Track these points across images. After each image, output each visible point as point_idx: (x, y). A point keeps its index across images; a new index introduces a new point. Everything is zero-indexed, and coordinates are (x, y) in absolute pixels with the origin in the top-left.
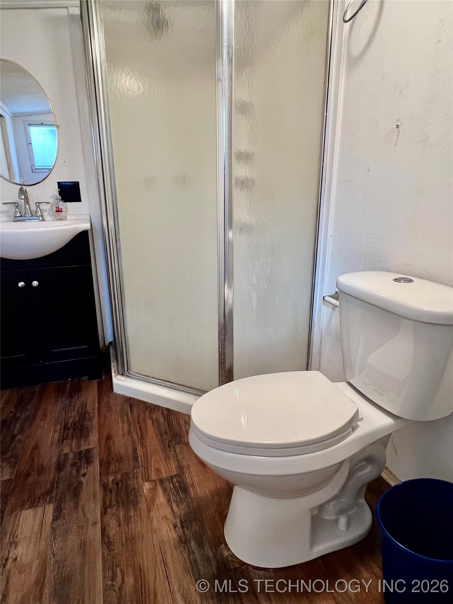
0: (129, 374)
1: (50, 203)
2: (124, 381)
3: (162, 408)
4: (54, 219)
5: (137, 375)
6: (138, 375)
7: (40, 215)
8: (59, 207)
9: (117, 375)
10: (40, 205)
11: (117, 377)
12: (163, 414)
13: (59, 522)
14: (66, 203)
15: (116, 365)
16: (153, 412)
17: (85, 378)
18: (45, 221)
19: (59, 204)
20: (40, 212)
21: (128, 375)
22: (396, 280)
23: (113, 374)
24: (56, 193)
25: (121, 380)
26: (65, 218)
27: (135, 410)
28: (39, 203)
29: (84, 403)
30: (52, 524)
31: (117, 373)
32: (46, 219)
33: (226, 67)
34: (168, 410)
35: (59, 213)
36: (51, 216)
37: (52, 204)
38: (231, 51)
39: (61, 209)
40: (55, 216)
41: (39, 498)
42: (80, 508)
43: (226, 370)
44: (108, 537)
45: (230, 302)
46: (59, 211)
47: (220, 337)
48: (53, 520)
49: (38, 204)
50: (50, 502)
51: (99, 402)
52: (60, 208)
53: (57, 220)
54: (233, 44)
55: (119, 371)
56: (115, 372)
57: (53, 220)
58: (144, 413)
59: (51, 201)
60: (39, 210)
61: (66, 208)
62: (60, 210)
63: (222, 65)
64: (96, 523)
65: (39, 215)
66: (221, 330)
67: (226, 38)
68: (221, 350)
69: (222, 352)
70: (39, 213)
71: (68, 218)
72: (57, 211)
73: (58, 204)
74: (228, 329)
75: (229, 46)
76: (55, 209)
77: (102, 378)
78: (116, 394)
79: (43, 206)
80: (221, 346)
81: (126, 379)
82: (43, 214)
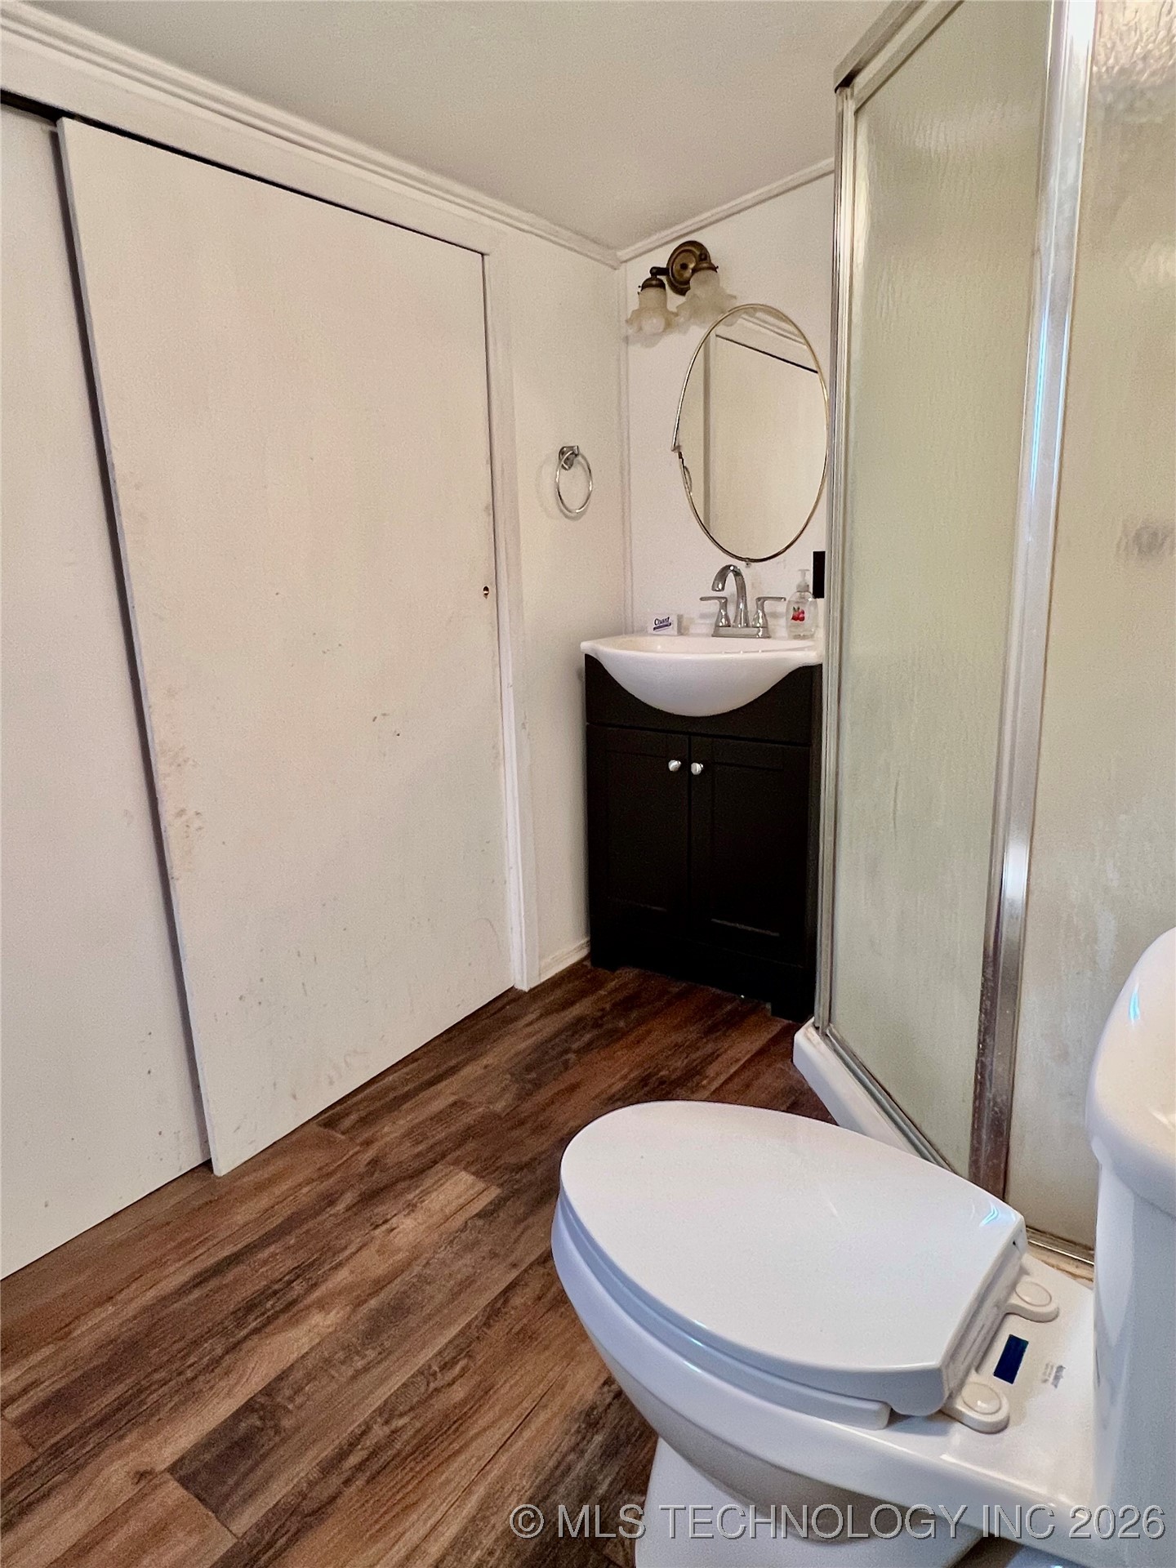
1: (786, 599)
4: (785, 634)
7: (762, 625)
8: (802, 608)
10: (766, 603)
13: (480, 1223)
18: (769, 637)
19: (805, 602)
20: (763, 618)
21: (827, 1034)
24: (807, 578)
28: (765, 599)
29: (718, 1053)
30: (469, 1219)
32: (770, 634)
35: (798, 622)
39: (804, 612)
40: (789, 629)
41: (498, 1168)
42: (522, 1225)
44: (506, 1302)
46: (798, 617)
48: (476, 1215)
49: (761, 600)
50: (501, 1185)
52: (800, 611)
57: (785, 637)
59: (794, 594)
60: (761, 614)
61: (811, 610)
62: (802, 615)
64: (514, 1265)
65: (758, 625)
70: (761, 621)
72: (794, 618)
76: (791, 613)
79: (770, 607)
82: (767, 623)
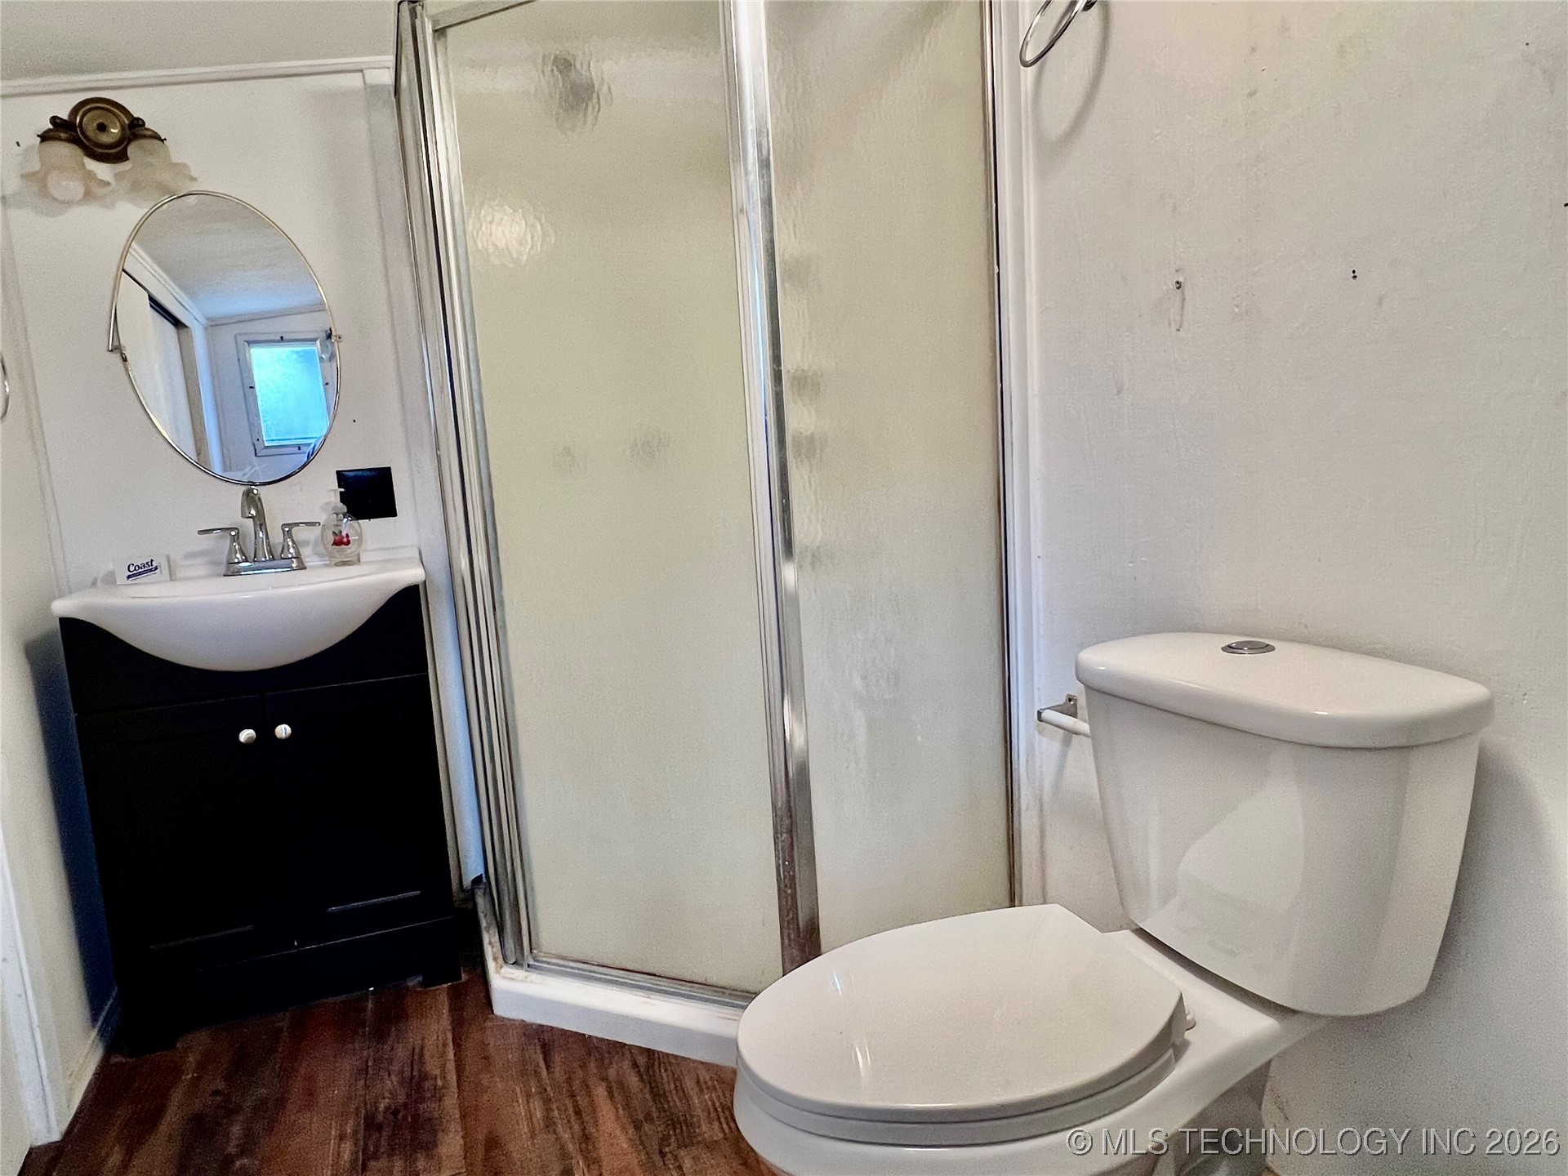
0: (535, 961)
1: (319, 524)
2: (522, 981)
3: (631, 1046)
4: (328, 562)
5: (555, 961)
6: (562, 962)
7: (294, 555)
8: (341, 532)
9: (501, 967)
10: (294, 530)
11: (503, 971)
12: (635, 1065)
14: (360, 521)
15: (496, 938)
16: (606, 1061)
17: (412, 982)
18: (305, 568)
19: (341, 526)
20: (293, 547)
21: (532, 962)
22: (1229, 649)
23: (491, 965)
24: (333, 499)
25: (513, 979)
26: (356, 558)
27: (557, 1059)
28: (291, 525)
29: (417, 1050)
31: (501, 960)
32: (307, 565)
33: (754, 177)
34: (649, 1053)
35: (343, 546)
36: (320, 555)
37: (323, 525)
38: (765, 143)
39: (347, 536)
40: (332, 556)
43: (801, 926)
45: (799, 742)
46: (340, 541)
47: (778, 838)
49: (288, 529)
51: (457, 1045)
52: (344, 534)
53: (336, 565)
54: (769, 126)
55: (508, 953)
56: (495, 959)
57: (326, 566)
58: (583, 1067)
59: (322, 518)
60: (290, 543)
61: (360, 536)
62: (345, 540)
63: (746, 173)
65: (290, 556)
66: (782, 820)
67: (752, 115)
68: (784, 872)
69: (785, 877)
70: (292, 550)
71: (364, 557)
72: (336, 543)
73: (337, 525)
74: (799, 815)
75: (760, 132)
76: (331, 538)
77: (461, 979)
78: (503, 1019)
79: (300, 534)
80: (784, 863)
81: (527, 973)
82: (299, 552)
